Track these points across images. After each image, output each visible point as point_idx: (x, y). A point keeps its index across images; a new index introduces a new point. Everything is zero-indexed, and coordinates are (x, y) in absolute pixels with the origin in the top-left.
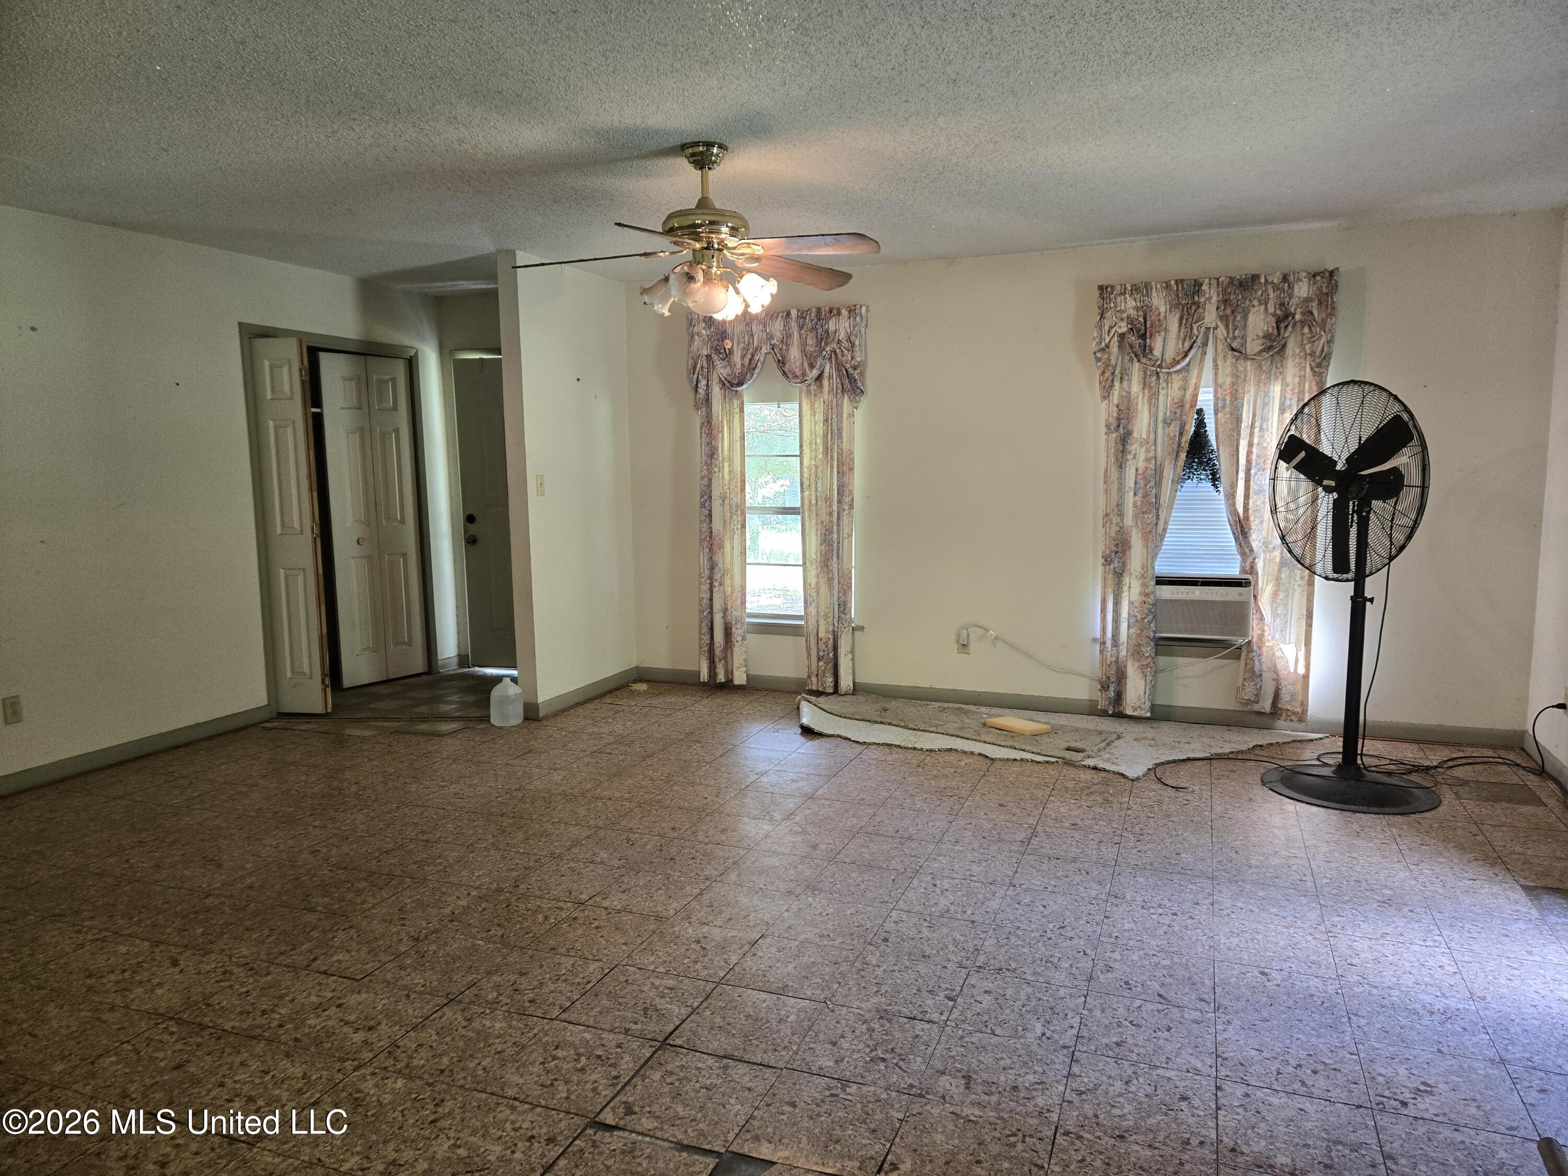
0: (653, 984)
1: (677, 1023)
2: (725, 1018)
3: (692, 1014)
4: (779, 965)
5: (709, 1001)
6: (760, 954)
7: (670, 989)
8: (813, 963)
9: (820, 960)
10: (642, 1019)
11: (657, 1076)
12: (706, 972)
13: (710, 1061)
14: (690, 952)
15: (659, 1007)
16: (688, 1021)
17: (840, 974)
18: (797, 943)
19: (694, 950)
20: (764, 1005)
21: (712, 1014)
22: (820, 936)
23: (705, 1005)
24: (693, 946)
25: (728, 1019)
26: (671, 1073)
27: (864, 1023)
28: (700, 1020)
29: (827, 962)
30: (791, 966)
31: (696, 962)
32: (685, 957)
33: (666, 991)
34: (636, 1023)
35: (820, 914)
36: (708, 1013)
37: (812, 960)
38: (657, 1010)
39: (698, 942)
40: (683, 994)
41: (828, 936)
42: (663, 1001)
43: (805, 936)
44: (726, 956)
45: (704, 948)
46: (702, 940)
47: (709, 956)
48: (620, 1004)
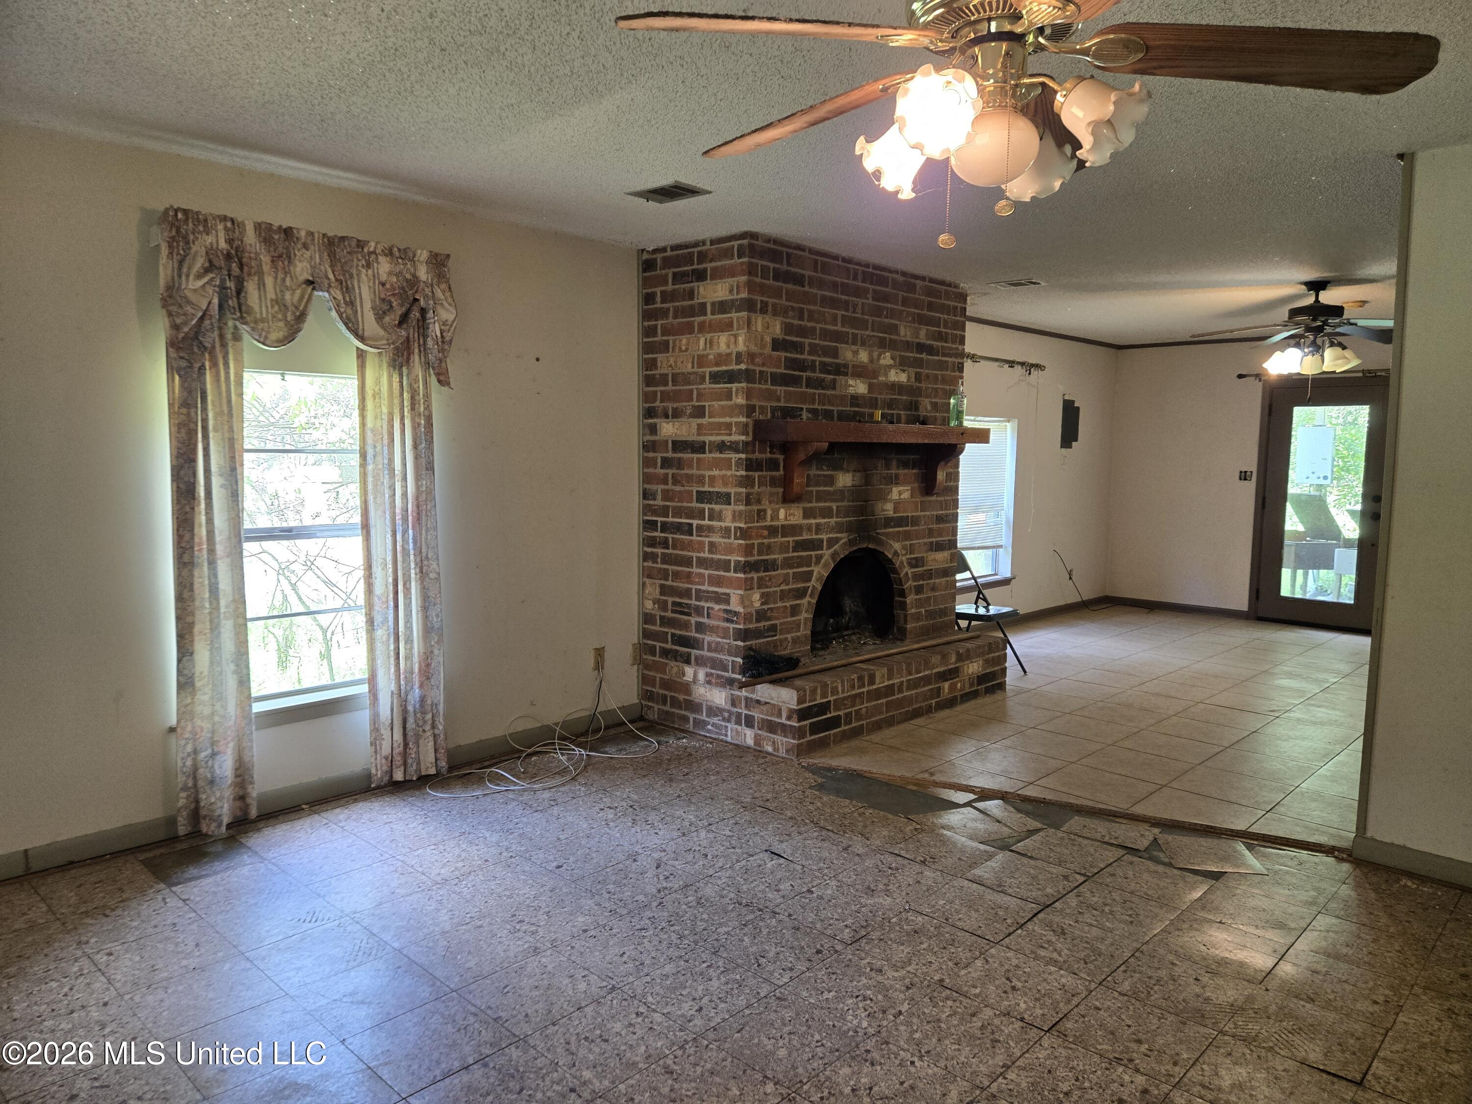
0: (1060, 955)
1: (1035, 919)
2: (996, 914)
3: (1023, 925)
4: (936, 949)
5: (1007, 932)
6: (950, 964)
7: (1042, 947)
8: (903, 944)
9: (894, 946)
10: (1065, 926)
11: (1049, 890)
12: (1008, 955)
13: (1010, 891)
14: (1023, 979)
15: (1052, 933)
16: (1027, 919)
17: (884, 929)
18: (908, 969)
19: (1019, 979)
20: (961, 916)
21: (1005, 919)
22: (881, 971)
23: (1011, 930)
24: (1019, 985)
25: (993, 912)
26: (1039, 889)
27: (888, 890)
28: (1016, 917)
29: (890, 942)
30: (924, 946)
31: (1017, 966)
32: (1029, 975)
33: (1047, 946)
34: (1070, 925)
35: (865, 999)
36: (1009, 921)
37: (902, 948)
38: (1053, 931)
39: (1014, 988)
40: (1030, 940)
41: (871, 970)
42: (1048, 937)
43: (896, 974)
44: (987, 967)
45: (1008, 979)
46: (1009, 989)
47: (1003, 969)
48: (1087, 943)
